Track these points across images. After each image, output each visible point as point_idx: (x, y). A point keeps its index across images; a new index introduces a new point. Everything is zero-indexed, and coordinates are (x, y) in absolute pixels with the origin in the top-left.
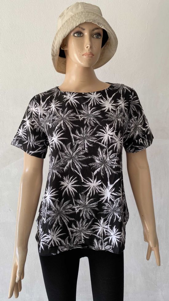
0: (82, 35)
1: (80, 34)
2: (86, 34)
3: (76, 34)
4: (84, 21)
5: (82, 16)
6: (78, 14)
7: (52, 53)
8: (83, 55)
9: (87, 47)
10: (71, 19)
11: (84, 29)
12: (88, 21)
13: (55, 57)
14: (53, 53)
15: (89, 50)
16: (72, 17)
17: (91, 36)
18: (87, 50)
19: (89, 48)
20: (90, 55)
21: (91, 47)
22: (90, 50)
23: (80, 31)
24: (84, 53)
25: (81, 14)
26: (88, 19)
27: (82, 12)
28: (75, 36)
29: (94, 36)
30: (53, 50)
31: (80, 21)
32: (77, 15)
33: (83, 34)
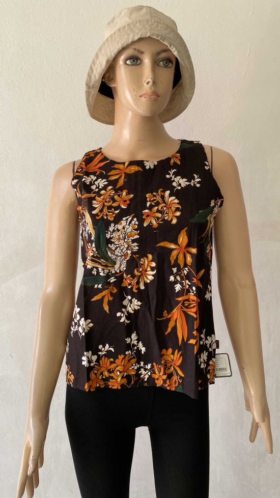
0: (139, 62)
1: (135, 60)
2: (147, 61)
3: (129, 61)
4: (148, 35)
5: (147, 26)
6: (140, 21)
7: (87, 79)
8: (140, 96)
9: (148, 83)
10: (126, 27)
11: (142, 53)
12: (155, 37)
13: (91, 90)
14: (89, 80)
15: (151, 88)
16: (129, 25)
17: (155, 63)
18: (147, 88)
19: (150, 84)
20: (152, 96)
21: (154, 83)
22: (153, 88)
23: (136, 56)
24: (142, 94)
25: (145, 23)
26: (154, 32)
27: (148, 21)
28: (127, 64)
29: (160, 64)
30: (89, 76)
31: (142, 34)
32: (138, 23)
33: (141, 61)
